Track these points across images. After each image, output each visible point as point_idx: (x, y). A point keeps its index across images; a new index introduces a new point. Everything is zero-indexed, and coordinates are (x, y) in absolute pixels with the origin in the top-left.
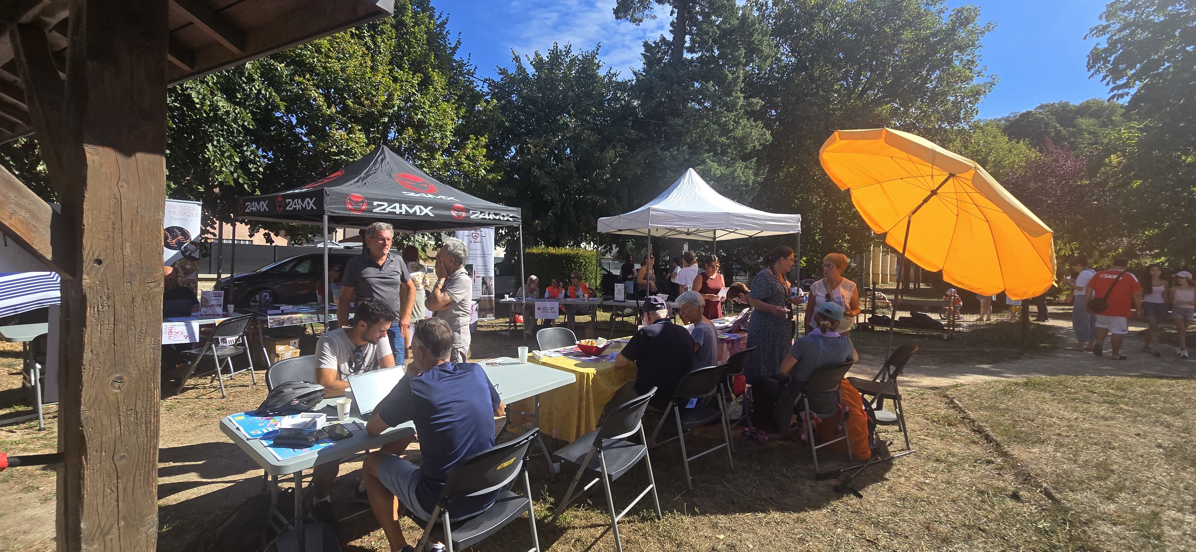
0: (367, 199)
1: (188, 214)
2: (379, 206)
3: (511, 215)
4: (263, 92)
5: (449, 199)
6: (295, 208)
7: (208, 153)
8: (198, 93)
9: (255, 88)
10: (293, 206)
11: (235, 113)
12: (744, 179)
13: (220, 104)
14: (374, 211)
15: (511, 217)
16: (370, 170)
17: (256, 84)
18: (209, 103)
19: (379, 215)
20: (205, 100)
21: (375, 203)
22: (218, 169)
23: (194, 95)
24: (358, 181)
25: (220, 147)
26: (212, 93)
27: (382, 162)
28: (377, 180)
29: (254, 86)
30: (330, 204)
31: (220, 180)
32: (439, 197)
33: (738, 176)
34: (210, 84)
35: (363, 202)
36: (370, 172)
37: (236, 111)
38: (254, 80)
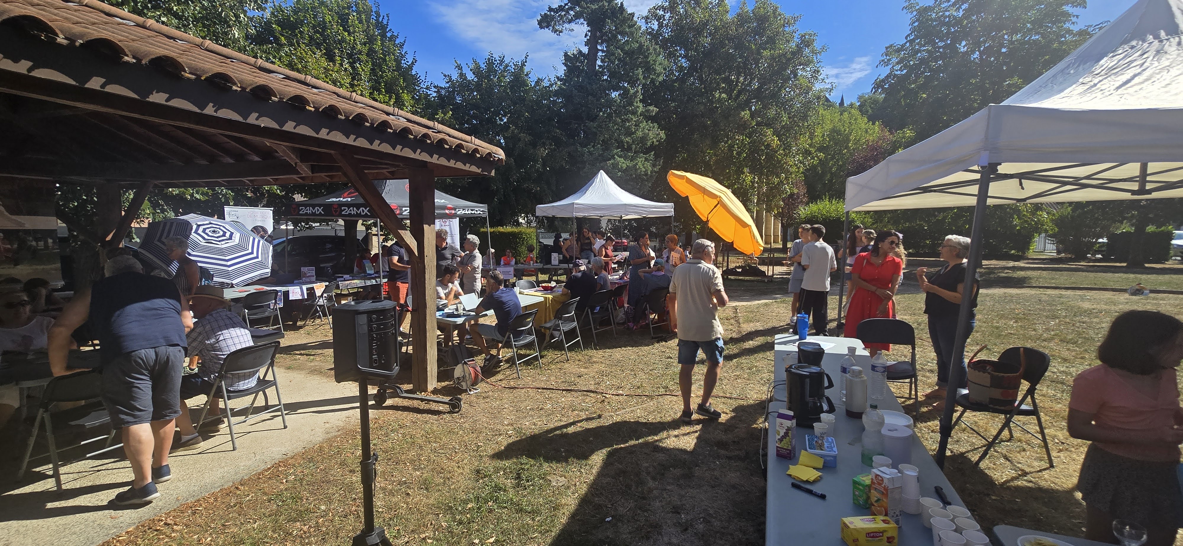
1: (263, 216)
3: (481, 210)
5: (442, 201)
12: (644, 170)
21: (404, 209)
33: (639, 168)
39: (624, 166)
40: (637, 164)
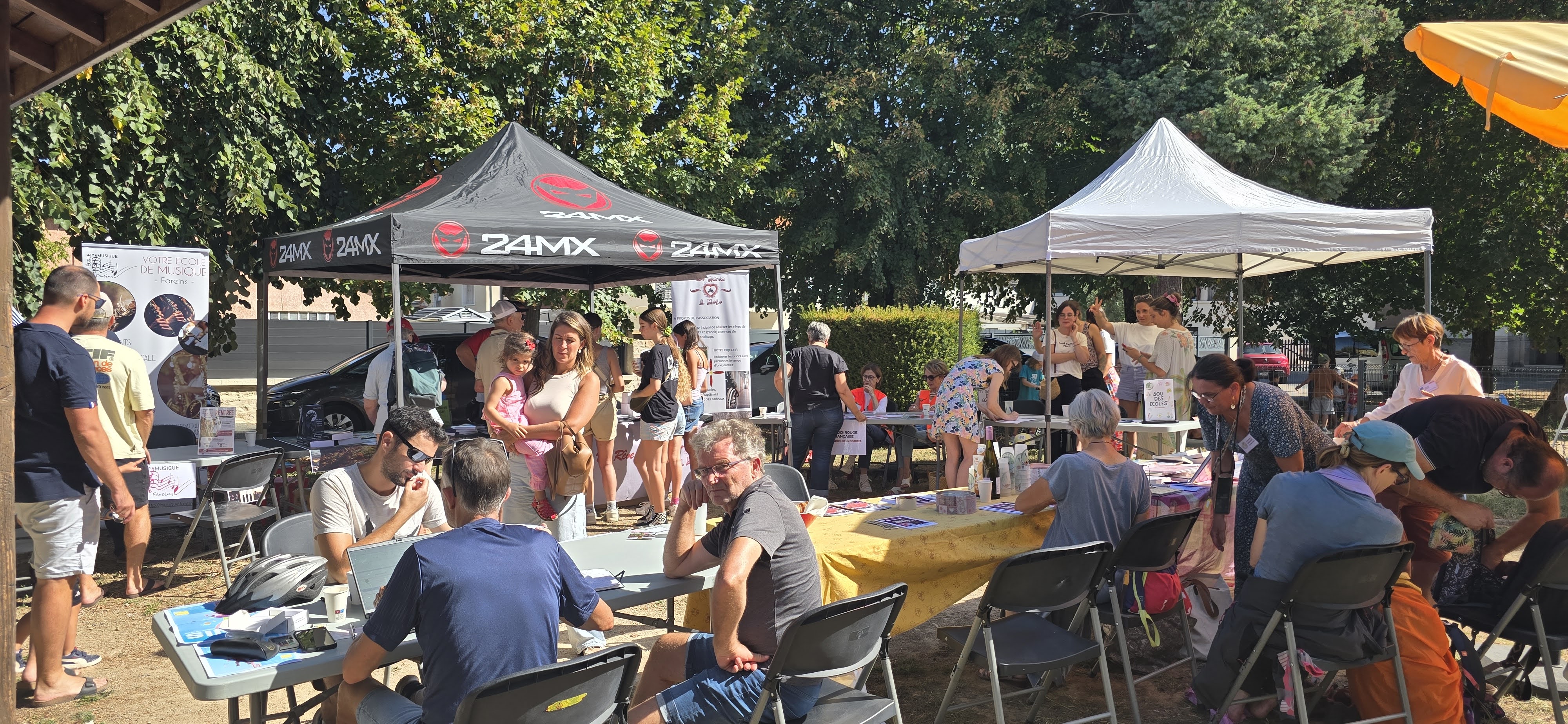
0: (470, 229)
1: (189, 271)
2: (492, 241)
3: (757, 247)
4: (314, 37)
5: (631, 220)
6: (350, 254)
7: (223, 158)
8: (206, 50)
9: (301, 31)
10: (347, 250)
11: (267, 81)
12: (1326, 129)
13: (242, 67)
14: (484, 251)
15: (755, 251)
16: (485, 172)
17: (301, 23)
18: (224, 68)
19: (494, 258)
20: (217, 61)
21: (485, 237)
22: (240, 186)
23: (199, 54)
24: (460, 195)
25: (244, 145)
26: (230, 48)
27: (508, 155)
28: (495, 191)
29: (298, 28)
30: (403, 243)
31: (244, 205)
32: (611, 218)
33: (1309, 123)
34: (226, 31)
35: (462, 236)
36: (485, 177)
37: (269, 79)
38: (297, 17)
39: (1258, 121)
40: (1300, 111)
